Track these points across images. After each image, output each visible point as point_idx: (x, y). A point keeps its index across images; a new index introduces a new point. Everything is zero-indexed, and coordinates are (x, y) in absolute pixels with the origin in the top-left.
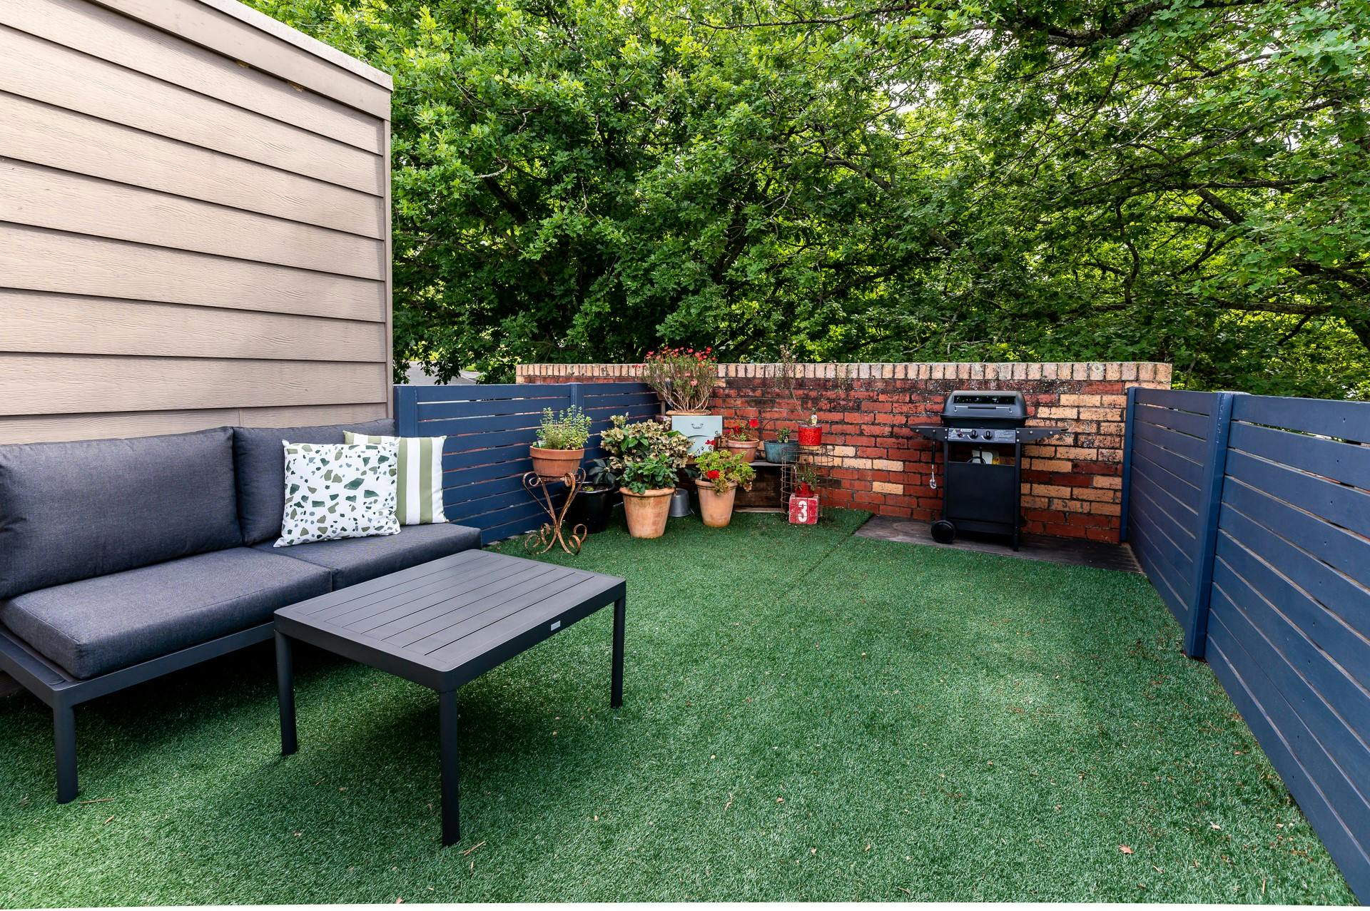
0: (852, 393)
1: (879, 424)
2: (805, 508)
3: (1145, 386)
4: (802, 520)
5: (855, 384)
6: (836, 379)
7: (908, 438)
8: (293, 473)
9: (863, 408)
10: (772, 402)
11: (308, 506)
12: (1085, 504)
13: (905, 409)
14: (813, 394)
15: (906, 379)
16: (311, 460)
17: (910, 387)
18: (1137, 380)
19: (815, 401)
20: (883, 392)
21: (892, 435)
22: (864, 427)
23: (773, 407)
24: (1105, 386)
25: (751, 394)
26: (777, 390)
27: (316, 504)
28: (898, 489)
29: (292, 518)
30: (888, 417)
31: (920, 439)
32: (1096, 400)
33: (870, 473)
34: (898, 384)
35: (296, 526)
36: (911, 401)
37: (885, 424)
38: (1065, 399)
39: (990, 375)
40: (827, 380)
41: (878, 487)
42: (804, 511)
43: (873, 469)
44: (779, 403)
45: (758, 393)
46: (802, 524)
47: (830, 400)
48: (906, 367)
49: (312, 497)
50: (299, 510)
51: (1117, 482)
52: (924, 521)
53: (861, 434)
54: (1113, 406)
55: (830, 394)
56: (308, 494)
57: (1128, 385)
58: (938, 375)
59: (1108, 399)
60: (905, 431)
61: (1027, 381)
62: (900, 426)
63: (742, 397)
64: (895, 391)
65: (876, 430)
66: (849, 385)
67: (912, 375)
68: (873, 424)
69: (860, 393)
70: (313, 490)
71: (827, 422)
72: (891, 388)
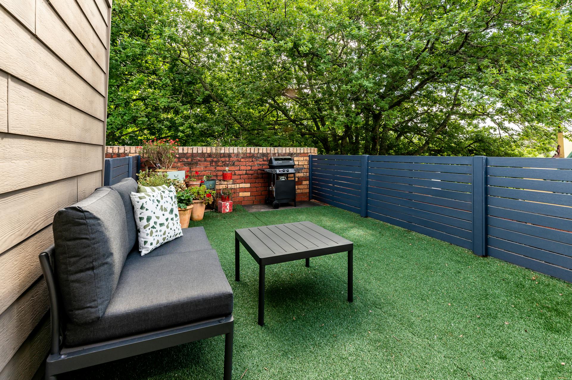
0: (231, 159)
1: (241, 170)
2: (228, 206)
3: (313, 154)
4: (228, 211)
5: (232, 155)
6: (224, 153)
7: (252, 175)
8: (147, 210)
9: (235, 164)
10: (196, 163)
11: (158, 227)
12: (301, 190)
13: (250, 164)
14: (215, 159)
15: (250, 153)
16: (153, 201)
17: (252, 156)
18: (311, 153)
19: (216, 162)
20: (243, 158)
21: (246, 174)
22: (236, 172)
23: (196, 166)
24: (304, 155)
25: (186, 160)
26: (199, 158)
27: (161, 225)
28: (248, 194)
29: (151, 235)
30: (245, 167)
31: (256, 175)
32: (302, 159)
33: (238, 189)
34: (248, 155)
35: (154, 239)
36: (252, 161)
37: (243, 170)
38: (295, 159)
39: (276, 152)
40: (221, 154)
41: (241, 194)
42: (228, 207)
43: (239, 188)
44: (200, 164)
45: (190, 160)
46: (227, 213)
47: (223, 162)
48: (250, 149)
49: (159, 222)
50: (154, 230)
51: (307, 182)
52: (258, 204)
53: (235, 174)
54: (306, 160)
55: (223, 159)
56: (156, 220)
57: (309, 154)
58: (261, 151)
59: (305, 158)
60: (251, 172)
61: (286, 153)
62: (249, 170)
63: (181, 162)
64: (247, 157)
65: (240, 172)
66: (229, 155)
67: (252, 152)
68: (239, 170)
69: (234, 159)
70: (158, 218)
71: (221, 171)
72: (245, 156)
